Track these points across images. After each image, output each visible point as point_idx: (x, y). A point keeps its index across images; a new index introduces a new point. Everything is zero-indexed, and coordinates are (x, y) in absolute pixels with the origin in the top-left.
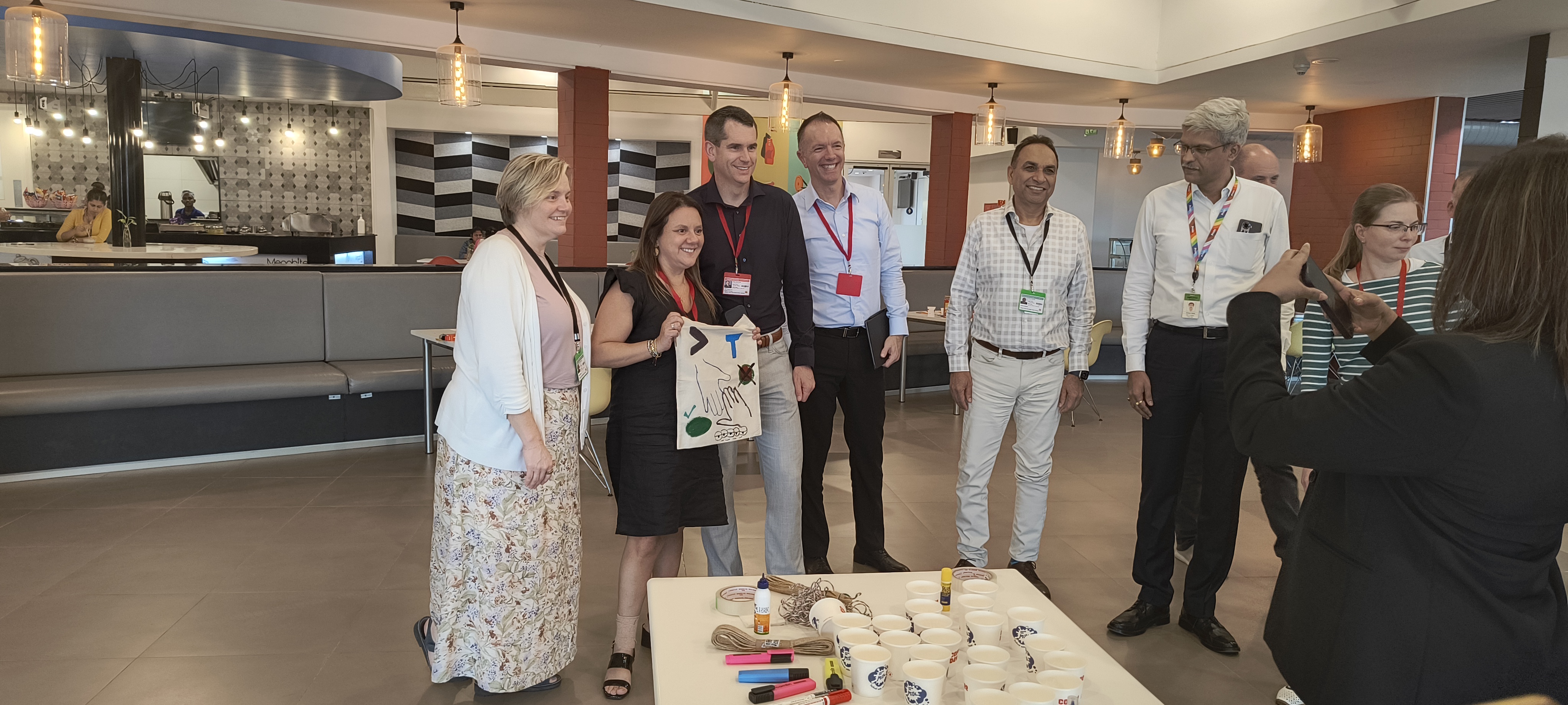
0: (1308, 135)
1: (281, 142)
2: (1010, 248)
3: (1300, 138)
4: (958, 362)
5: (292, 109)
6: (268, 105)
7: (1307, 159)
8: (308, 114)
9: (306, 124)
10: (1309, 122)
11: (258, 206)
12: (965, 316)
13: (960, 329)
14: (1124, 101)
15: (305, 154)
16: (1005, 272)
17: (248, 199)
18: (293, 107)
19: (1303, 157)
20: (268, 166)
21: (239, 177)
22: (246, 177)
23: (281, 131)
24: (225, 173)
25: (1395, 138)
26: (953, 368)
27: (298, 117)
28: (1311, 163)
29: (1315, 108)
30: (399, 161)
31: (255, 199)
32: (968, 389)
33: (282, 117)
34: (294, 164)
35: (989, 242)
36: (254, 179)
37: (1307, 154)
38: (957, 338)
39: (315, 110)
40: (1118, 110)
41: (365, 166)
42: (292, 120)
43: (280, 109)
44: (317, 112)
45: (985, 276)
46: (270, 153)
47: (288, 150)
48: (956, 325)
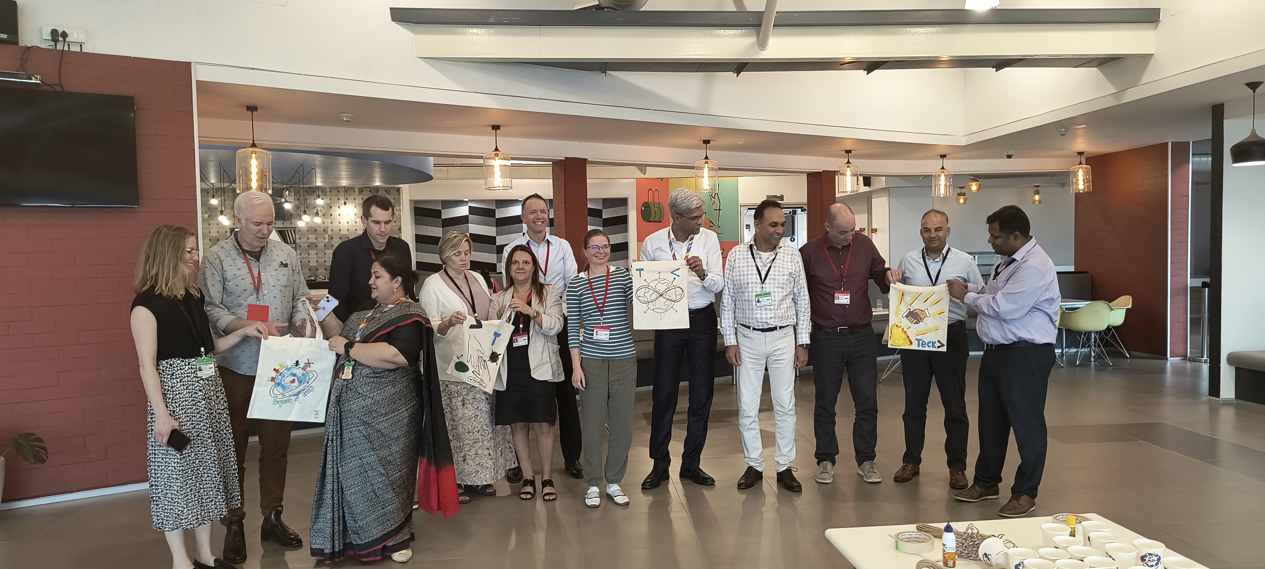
0: (1081, 173)
1: (339, 215)
2: (752, 266)
3: (1076, 174)
4: (730, 339)
5: (346, 192)
6: (330, 190)
7: (1081, 190)
8: (358, 194)
9: (357, 201)
10: (1080, 164)
11: (323, 261)
12: (731, 311)
13: (729, 319)
14: (943, 156)
15: (356, 222)
16: (750, 281)
17: (316, 256)
18: (347, 190)
19: (1078, 188)
20: (330, 233)
21: (309, 241)
22: (315, 241)
23: (339, 207)
24: (300, 239)
25: (1143, 172)
26: (727, 343)
27: (351, 196)
28: (1084, 193)
29: (1085, 153)
30: (417, 223)
31: (321, 256)
32: (738, 355)
33: (340, 197)
34: (348, 230)
35: (739, 263)
36: (321, 242)
37: (1081, 187)
38: (727, 324)
39: (362, 191)
40: (939, 162)
41: (397, 229)
42: (347, 199)
43: (338, 191)
44: (364, 192)
45: (738, 284)
46: (332, 223)
47: (344, 221)
48: (726, 316)
